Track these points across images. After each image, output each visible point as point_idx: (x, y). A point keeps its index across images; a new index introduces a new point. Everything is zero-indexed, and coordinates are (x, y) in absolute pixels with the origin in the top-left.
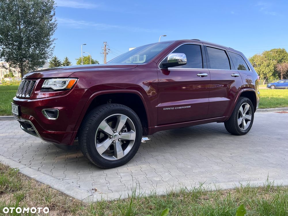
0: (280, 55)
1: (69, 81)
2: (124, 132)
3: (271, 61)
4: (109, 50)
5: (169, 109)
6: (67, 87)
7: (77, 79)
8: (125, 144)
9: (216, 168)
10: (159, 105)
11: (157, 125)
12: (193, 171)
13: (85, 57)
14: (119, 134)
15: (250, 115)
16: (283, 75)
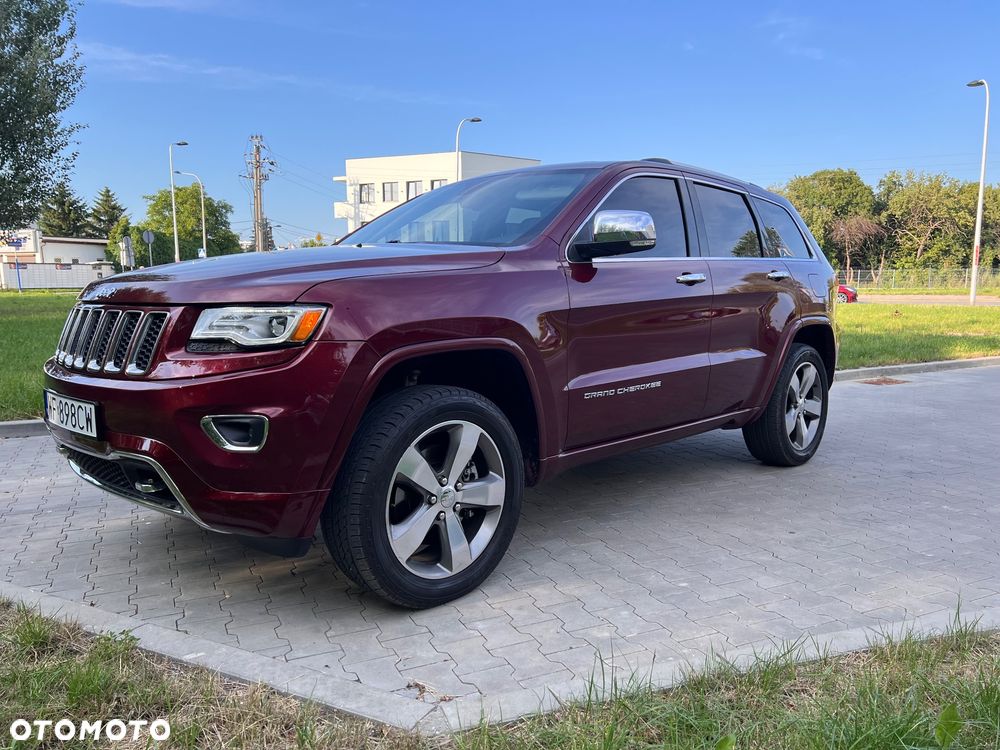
0: (843, 191)
1: (297, 317)
2: (468, 479)
3: (815, 208)
4: (272, 164)
5: (600, 394)
6: (293, 336)
7: (324, 309)
8: (471, 519)
9: (765, 581)
10: (572, 384)
11: (564, 451)
12: (704, 598)
13: (181, 190)
14: (456, 487)
15: (816, 400)
16: (852, 255)
